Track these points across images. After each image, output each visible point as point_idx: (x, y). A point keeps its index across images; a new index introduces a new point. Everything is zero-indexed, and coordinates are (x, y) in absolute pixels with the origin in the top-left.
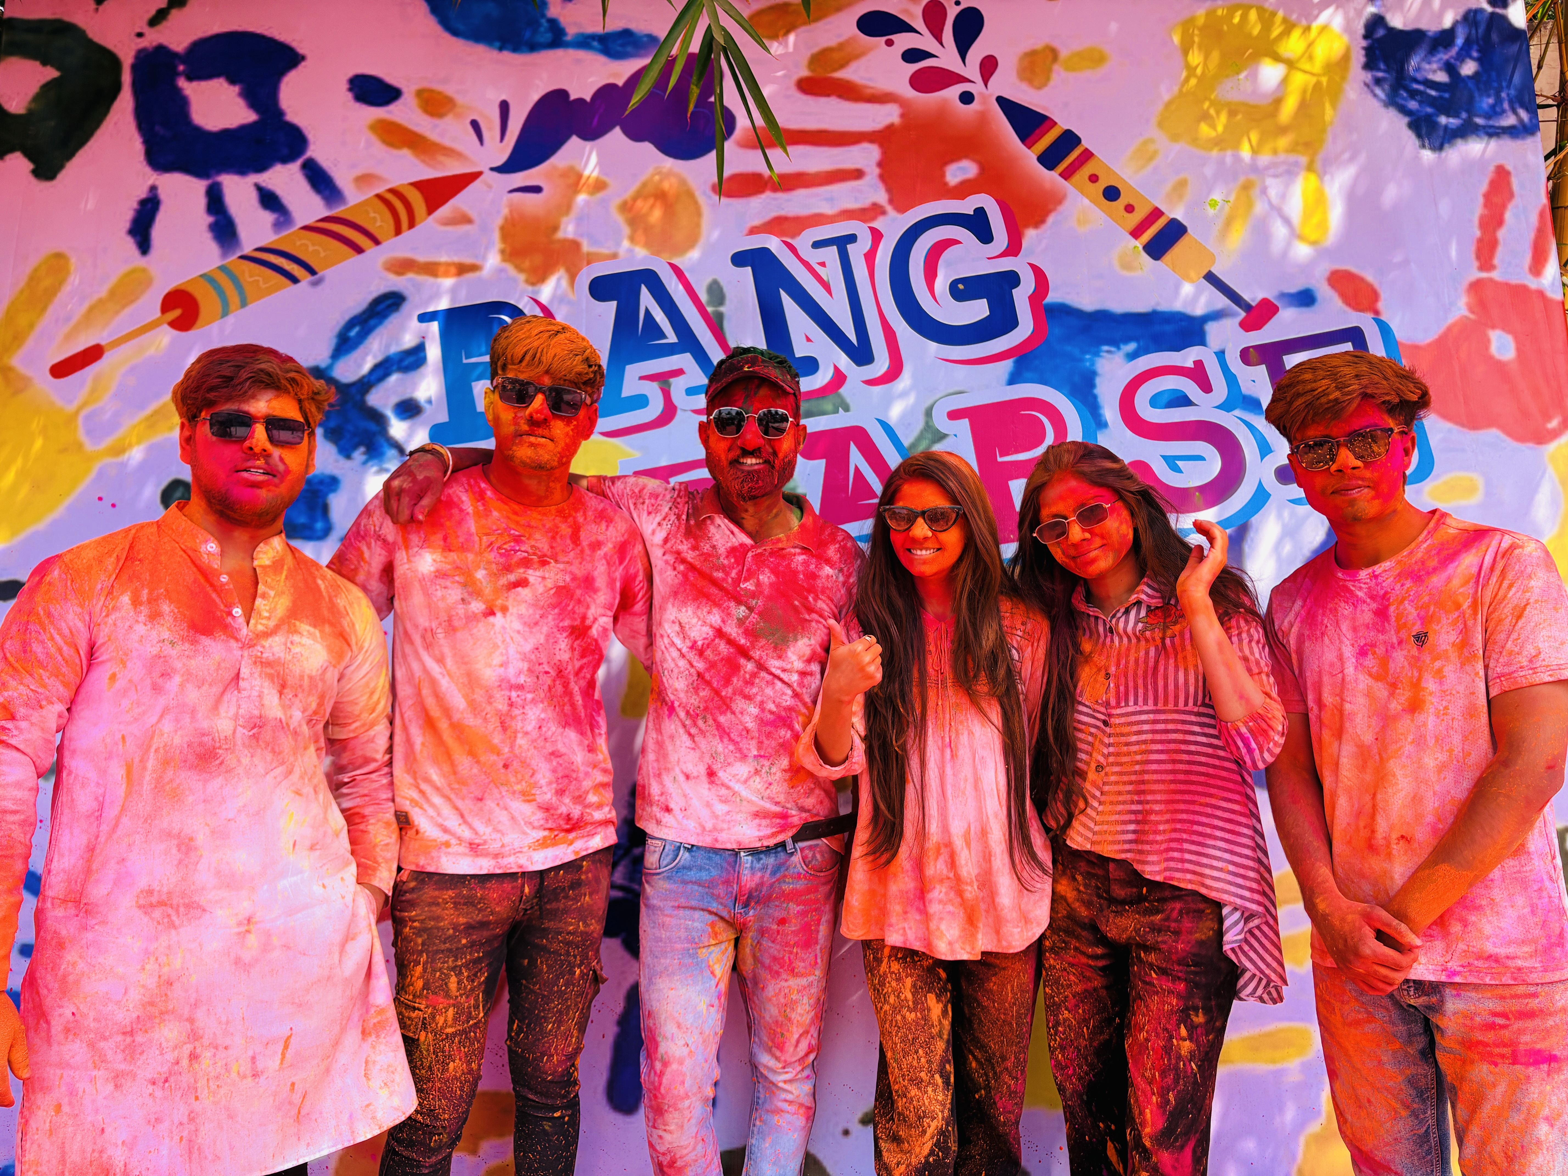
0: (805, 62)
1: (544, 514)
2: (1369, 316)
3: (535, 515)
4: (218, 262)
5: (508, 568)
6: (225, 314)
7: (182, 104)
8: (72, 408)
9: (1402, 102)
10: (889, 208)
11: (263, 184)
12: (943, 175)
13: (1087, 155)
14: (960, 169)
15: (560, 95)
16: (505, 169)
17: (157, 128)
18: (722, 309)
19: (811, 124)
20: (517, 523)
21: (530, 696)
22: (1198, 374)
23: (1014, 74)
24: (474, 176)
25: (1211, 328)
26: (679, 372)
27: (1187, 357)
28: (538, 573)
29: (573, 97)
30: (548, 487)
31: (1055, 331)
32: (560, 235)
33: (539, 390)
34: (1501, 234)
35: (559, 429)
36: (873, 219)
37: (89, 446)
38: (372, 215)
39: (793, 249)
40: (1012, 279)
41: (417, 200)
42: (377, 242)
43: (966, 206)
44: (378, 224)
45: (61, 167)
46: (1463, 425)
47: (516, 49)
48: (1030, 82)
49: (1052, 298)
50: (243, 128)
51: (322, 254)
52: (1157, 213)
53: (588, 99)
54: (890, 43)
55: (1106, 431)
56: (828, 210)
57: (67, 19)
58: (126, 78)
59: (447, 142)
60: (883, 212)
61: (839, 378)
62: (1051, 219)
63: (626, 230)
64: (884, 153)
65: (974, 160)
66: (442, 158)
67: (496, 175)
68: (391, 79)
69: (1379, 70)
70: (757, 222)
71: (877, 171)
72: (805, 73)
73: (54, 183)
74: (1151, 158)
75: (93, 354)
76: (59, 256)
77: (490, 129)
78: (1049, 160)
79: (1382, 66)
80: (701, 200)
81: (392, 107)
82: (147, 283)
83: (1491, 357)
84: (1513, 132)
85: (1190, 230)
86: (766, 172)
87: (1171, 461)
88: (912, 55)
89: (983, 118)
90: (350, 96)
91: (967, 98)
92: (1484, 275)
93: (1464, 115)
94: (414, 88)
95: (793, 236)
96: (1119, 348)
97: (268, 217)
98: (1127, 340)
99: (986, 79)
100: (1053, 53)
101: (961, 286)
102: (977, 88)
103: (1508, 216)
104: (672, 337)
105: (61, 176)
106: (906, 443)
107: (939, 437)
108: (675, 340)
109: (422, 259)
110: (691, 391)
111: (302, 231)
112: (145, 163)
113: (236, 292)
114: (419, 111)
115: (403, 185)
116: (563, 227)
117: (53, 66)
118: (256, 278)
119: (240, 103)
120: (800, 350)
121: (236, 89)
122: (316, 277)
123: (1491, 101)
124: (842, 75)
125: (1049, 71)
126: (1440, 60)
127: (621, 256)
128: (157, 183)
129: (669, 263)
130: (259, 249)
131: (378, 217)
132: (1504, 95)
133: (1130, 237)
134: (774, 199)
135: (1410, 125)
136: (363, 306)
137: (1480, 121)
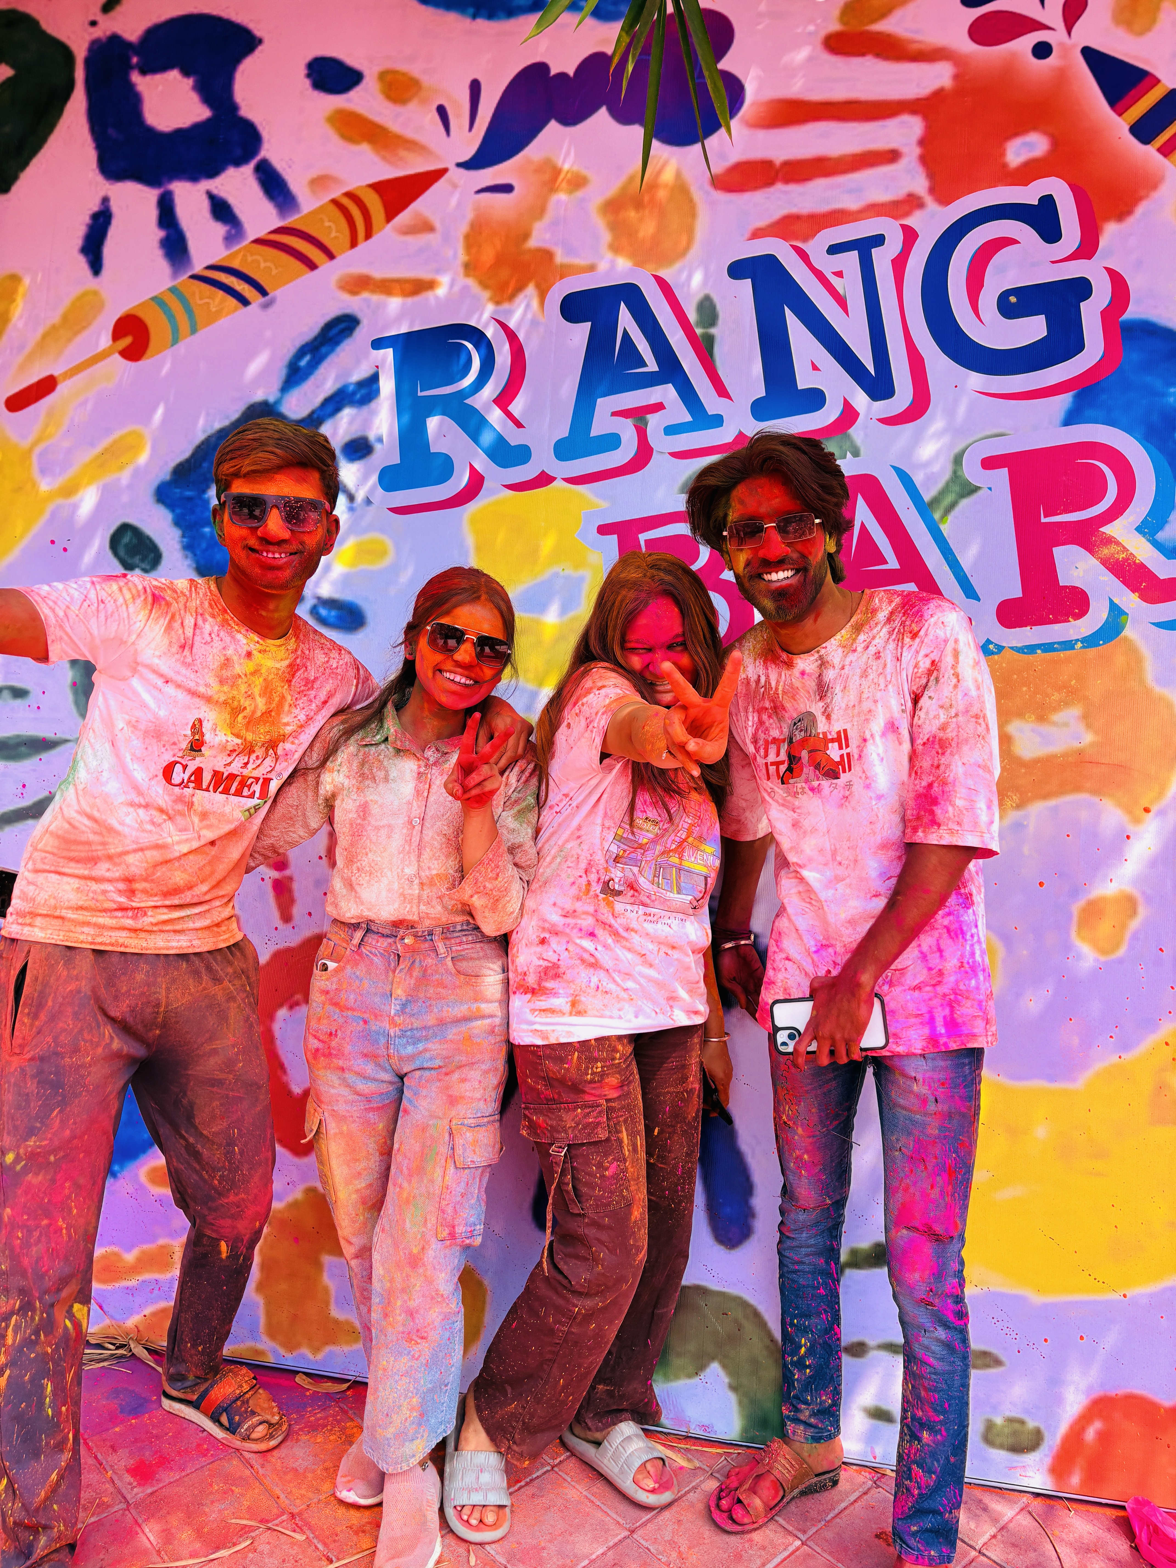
0: (836, 13)
4: (170, 284)
6: (175, 341)
7: (135, 100)
8: (26, 444)
10: (929, 200)
11: (215, 192)
12: (1003, 154)
14: (1025, 144)
15: (539, 70)
16: (472, 164)
17: (111, 131)
18: (713, 331)
19: (839, 93)
23: (1110, 15)
24: (438, 175)
26: (658, 407)
29: (553, 71)
31: (1132, 356)
32: (533, 243)
36: (907, 214)
37: (42, 486)
38: (327, 224)
39: (803, 256)
40: (1080, 289)
41: (376, 205)
42: (331, 256)
43: (1029, 195)
44: (333, 234)
45: (15, 178)
47: (491, 15)
48: (1129, 25)
49: (1133, 313)
50: (197, 127)
51: (274, 272)
53: (571, 73)
56: (851, 204)
57: (21, 8)
58: (80, 74)
59: (409, 133)
60: (920, 205)
61: (849, 415)
62: (1140, 210)
63: (606, 237)
64: (928, 129)
65: (1045, 133)
66: (403, 153)
67: (462, 171)
68: (352, 61)
70: (762, 223)
71: (917, 151)
72: (835, 26)
73: (9, 195)
75: (47, 386)
76: (10, 277)
77: (458, 116)
78: (1144, 130)
80: (697, 195)
81: (352, 94)
82: (98, 307)
86: (778, 157)
89: (1062, 76)
90: (307, 83)
91: (1042, 50)
94: (377, 69)
95: (806, 239)
97: (220, 229)
99: (1070, 22)
101: (1013, 299)
102: (1056, 37)
104: (652, 366)
105: (15, 188)
106: (927, 497)
107: (970, 490)
108: (656, 369)
109: (378, 273)
110: (671, 430)
111: (254, 245)
112: (97, 171)
113: (186, 317)
114: (381, 97)
115: (361, 187)
116: (535, 234)
117: (7, 63)
118: (207, 300)
119: (194, 98)
120: (804, 380)
121: (190, 82)
122: (267, 298)
124: (882, 27)
125: (1156, 9)
127: (600, 267)
128: (109, 193)
129: (655, 276)
130: (210, 268)
131: (333, 227)
134: (785, 192)
136: (315, 331)
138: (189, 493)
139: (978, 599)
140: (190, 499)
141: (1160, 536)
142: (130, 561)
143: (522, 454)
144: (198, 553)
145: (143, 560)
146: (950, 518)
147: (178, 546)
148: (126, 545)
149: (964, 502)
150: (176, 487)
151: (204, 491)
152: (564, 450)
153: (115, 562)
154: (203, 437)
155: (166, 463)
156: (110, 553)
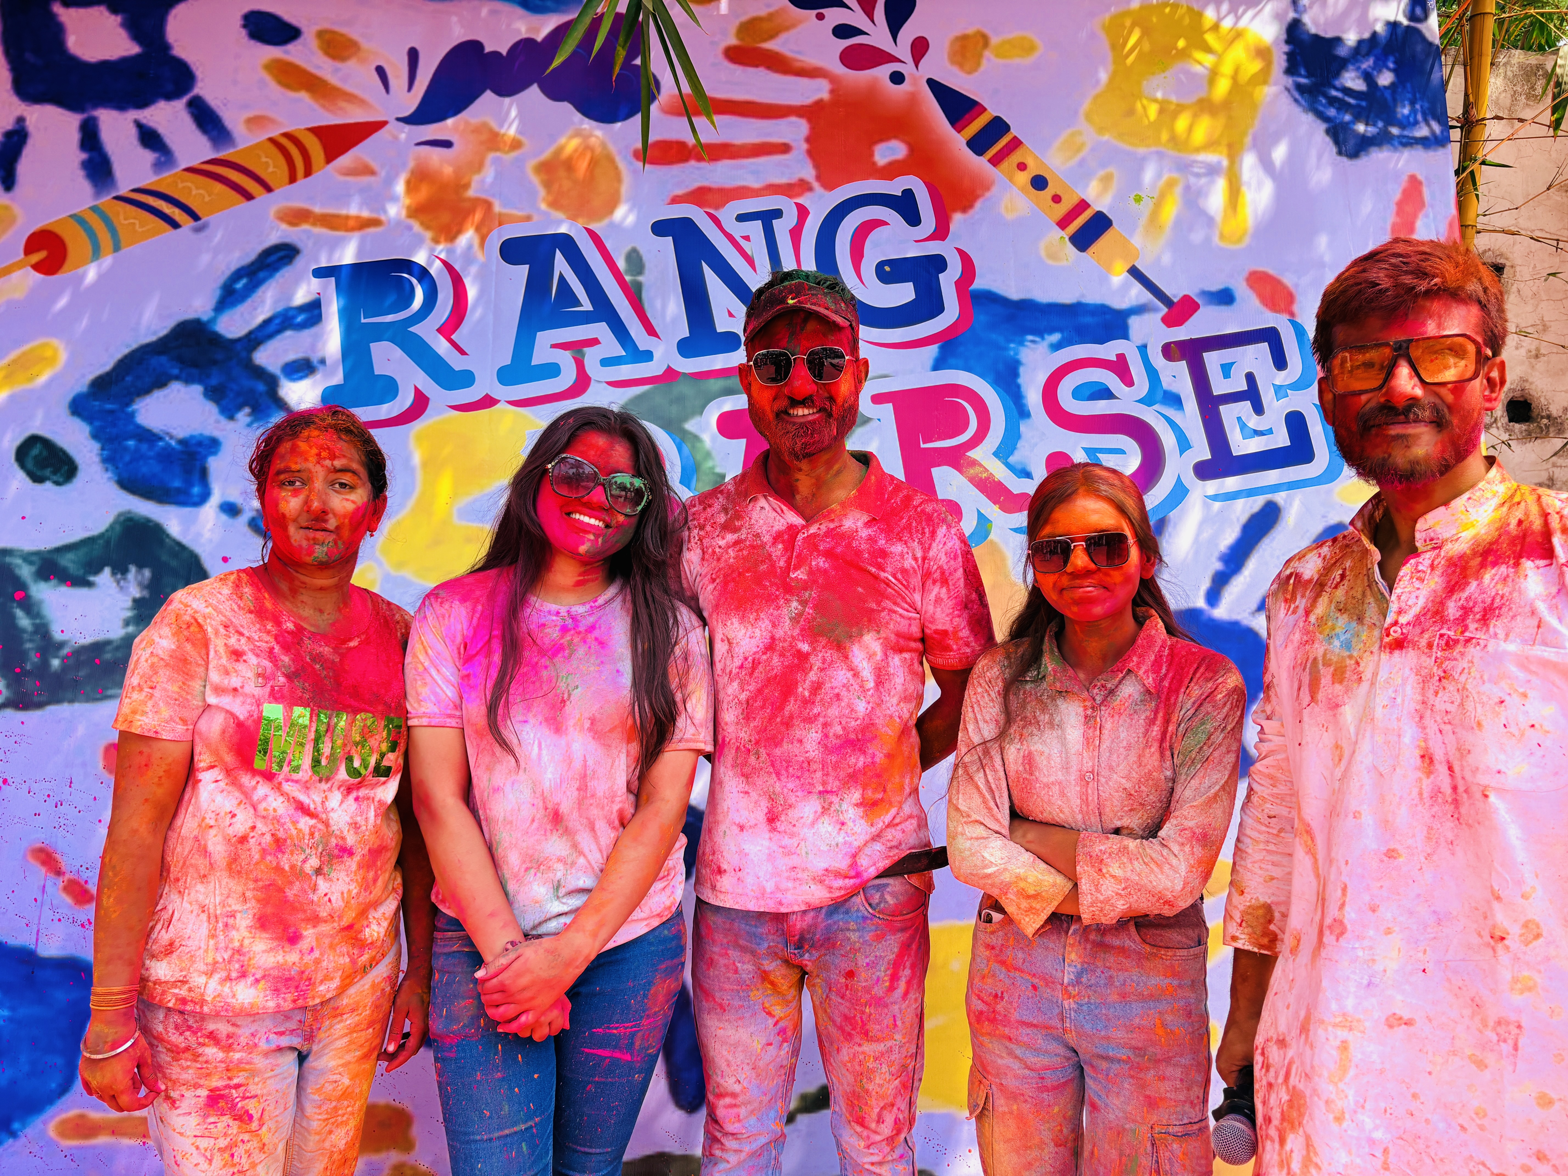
0: (733, 29)
2: (1285, 317)
4: (91, 204)
6: (96, 257)
7: (58, 31)
9: (1321, 108)
10: (816, 185)
11: (144, 121)
12: (872, 155)
13: (1016, 143)
14: (889, 149)
15: (474, 46)
16: (412, 120)
17: (29, 57)
18: (640, 278)
19: (738, 94)
22: (1120, 367)
23: (946, 56)
24: (378, 126)
25: (1134, 322)
26: (594, 342)
27: (1109, 350)
29: (488, 49)
31: (980, 318)
32: (472, 193)
36: (799, 195)
38: (264, 159)
39: (716, 221)
40: (938, 263)
41: (315, 147)
42: (269, 189)
43: (895, 187)
44: (271, 169)
48: (961, 66)
49: (979, 284)
50: (124, 61)
51: (207, 199)
52: (1084, 205)
53: (504, 53)
54: (820, 17)
55: (1029, 421)
56: (756, 184)
59: (348, 88)
60: (810, 189)
62: (978, 205)
63: (542, 192)
64: (812, 129)
65: (903, 141)
66: (343, 104)
67: (401, 124)
68: (290, 17)
69: (1300, 75)
70: (680, 192)
71: (805, 146)
72: (733, 41)
74: (1079, 150)
77: (397, 77)
78: (978, 144)
79: (1303, 72)
80: (622, 165)
81: (290, 47)
82: (9, 221)
84: (1426, 143)
85: (1114, 224)
86: (691, 141)
87: (1092, 454)
88: (843, 31)
89: (913, 99)
90: (244, 32)
91: (897, 78)
93: (1380, 124)
94: (315, 28)
95: (717, 207)
96: (1043, 338)
97: (149, 156)
98: (1051, 330)
99: (917, 60)
100: (984, 40)
101: (887, 269)
102: (907, 68)
103: (1419, 224)
104: (587, 305)
108: (591, 308)
109: (318, 209)
110: (606, 362)
111: (186, 173)
112: (12, 92)
113: (109, 236)
114: (320, 53)
115: (299, 130)
116: (474, 185)
118: (132, 221)
119: (122, 34)
120: (722, 325)
121: (119, 19)
122: (199, 223)
123: (1406, 111)
124: (770, 45)
125: (980, 56)
126: (1358, 68)
127: (536, 218)
128: (25, 114)
129: (586, 229)
130: (134, 190)
131: (270, 162)
132: (1418, 106)
133: (1057, 228)
134: (698, 169)
135: (1328, 132)
136: (252, 256)
137: (1395, 131)
138: (109, 406)
140: (112, 412)
141: (1012, 459)
142: (39, 473)
143: (466, 379)
144: (121, 465)
145: (55, 473)
147: (97, 459)
148: (36, 457)
150: (95, 400)
151: (128, 404)
152: (506, 376)
153: (21, 475)
154: (126, 351)
155: (83, 376)
156: (16, 466)
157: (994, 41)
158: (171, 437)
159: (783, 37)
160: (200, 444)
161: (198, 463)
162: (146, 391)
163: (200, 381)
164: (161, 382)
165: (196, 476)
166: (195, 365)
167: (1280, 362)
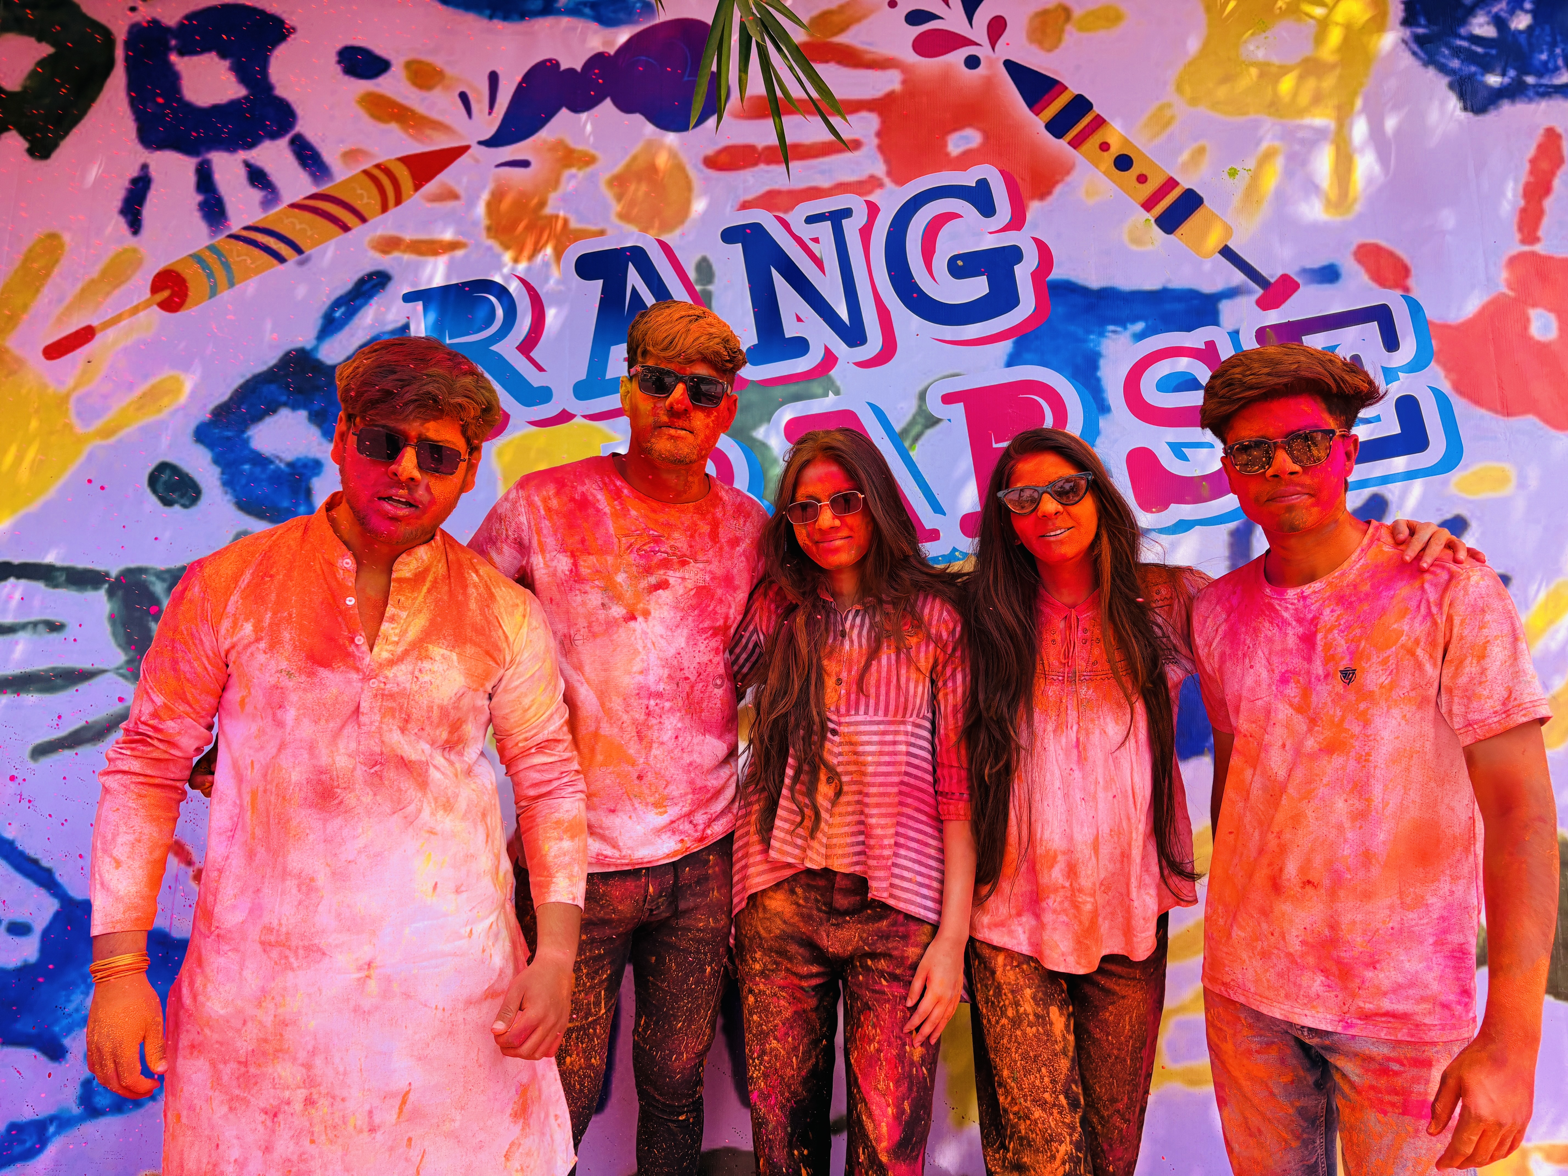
1: (682, 511)
2: (1398, 293)
3: (673, 512)
4: (208, 243)
5: (648, 571)
6: (213, 293)
7: (173, 79)
8: (64, 390)
9: (1443, 60)
10: (887, 181)
11: (252, 161)
12: (945, 145)
13: (1099, 122)
14: (963, 138)
15: (550, 65)
16: (491, 142)
17: (149, 105)
18: (710, 287)
20: (656, 521)
21: (668, 705)
22: (1210, 355)
23: (1024, 35)
24: (461, 151)
25: (1226, 307)
27: (1196, 339)
28: (678, 574)
29: (563, 67)
30: (686, 482)
31: (1058, 310)
32: (549, 211)
33: (679, 380)
34: (1548, 203)
35: (699, 420)
36: (870, 192)
37: (79, 429)
38: (359, 191)
39: (785, 225)
40: (1014, 254)
41: (404, 175)
42: (363, 220)
43: (968, 178)
44: (365, 200)
45: (54, 146)
46: (1496, 412)
47: (506, 17)
48: (1040, 43)
49: (1056, 274)
50: (234, 104)
51: (309, 233)
52: (1172, 183)
53: (579, 69)
54: (892, 5)
55: (1109, 416)
56: (825, 183)
58: (119, 53)
59: (434, 115)
60: (880, 185)
61: (830, 360)
62: (1058, 190)
63: (616, 208)
64: (883, 122)
65: (979, 129)
66: (428, 132)
67: (483, 148)
68: (380, 49)
69: (1419, 25)
70: (749, 197)
71: (875, 141)
72: (804, 38)
73: (48, 162)
74: (1168, 124)
75: (86, 335)
76: (53, 236)
77: (479, 101)
78: (1057, 127)
79: (1423, 21)
80: (692, 173)
81: (381, 80)
82: (138, 262)
83: (1531, 338)
85: (1205, 202)
87: (1178, 449)
88: (916, 17)
89: (989, 83)
90: (338, 68)
91: (972, 62)
92: (1526, 248)
93: (1512, 73)
94: (403, 59)
95: (787, 210)
96: (1125, 328)
97: (257, 195)
98: (1134, 320)
99: (993, 40)
100: (1066, 13)
101: (960, 263)
102: (983, 51)
103: (1557, 183)
105: (54, 155)
106: (898, 428)
107: (932, 422)
109: (408, 236)
111: (290, 209)
112: (137, 141)
113: (224, 273)
114: (407, 83)
115: (390, 160)
116: (550, 203)
117: (48, 42)
118: (244, 258)
119: (230, 78)
120: (791, 330)
121: (226, 63)
122: (303, 256)
123: (1544, 57)
124: (842, 39)
125: (1062, 31)
126: (1489, 12)
127: (610, 232)
128: (148, 161)
129: (658, 241)
130: (247, 228)
131: (365, 194)
132: (1558, 51)
133: (1142, 210)
134: (767, 172)
135: (1451, 86)
136: (349, 286)
137: (1530, 80)
138: (228, 433)
139: (944, 514)
140: (229, 438)
142: (168, 498)
143: (544, 395)
144: (238, 488)
145: (182, 496)
146: (917, 446)
147: (218, 483)
148: (165, 483)
149: (929, 432)
150: (215, 428)
151: (243, 432)
152: (582, 391)
153: (154, 499)
154: (240, 381)
155: (205, 406)
156: (148, 491)
157: (1077, 13)
158: (281, 460)
159: (854, 30)
160: (305, 466)
161: (304, 484)
162: (258, 418)
163: (305, 407)
164: (272, 409)
165: (302, 496)
166: (299, 391)
167: (1391, 343)
